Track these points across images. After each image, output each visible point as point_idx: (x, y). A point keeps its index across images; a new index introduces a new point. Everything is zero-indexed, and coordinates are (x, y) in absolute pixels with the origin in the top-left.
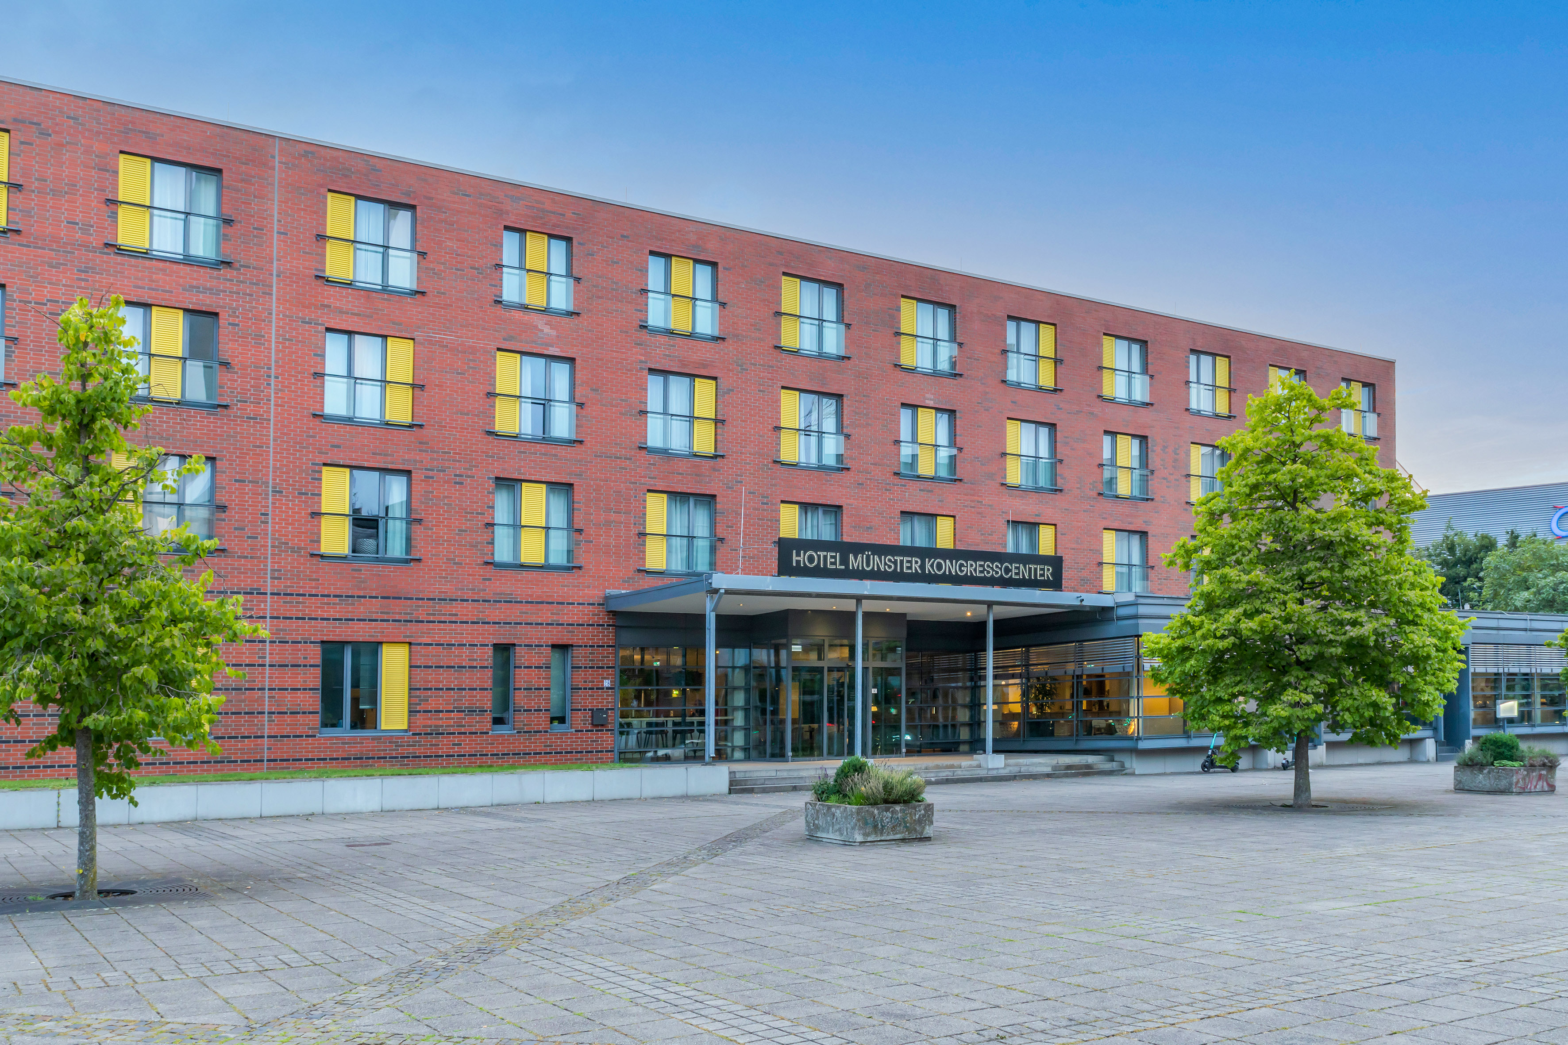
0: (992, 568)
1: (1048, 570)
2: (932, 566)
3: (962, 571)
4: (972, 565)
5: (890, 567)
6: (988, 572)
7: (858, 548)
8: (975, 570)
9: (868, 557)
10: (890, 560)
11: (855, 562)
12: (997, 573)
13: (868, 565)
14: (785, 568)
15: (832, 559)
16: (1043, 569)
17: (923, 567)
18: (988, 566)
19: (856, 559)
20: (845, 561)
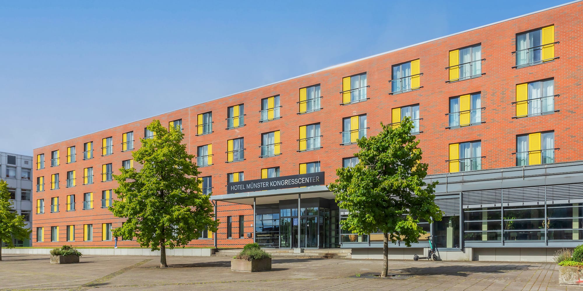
0: (294, 181)
1: (318, 178)
2: (272, 184)
3: (283, 184)
4: (286, 181)
5: (259, 186)
6: (293, 183)
7: (249, 182)
8: (288, 183)
9: (252, 184)
10: (259, 184)
11: (249, 186)
12: (296, 182)
13: (252, 187)
14: (229, 191)
15: (241, 187)
16: (315, 178)
17: (269, 185)
18: (293, 180)
19: (248, 185)
20: (245, 187)
